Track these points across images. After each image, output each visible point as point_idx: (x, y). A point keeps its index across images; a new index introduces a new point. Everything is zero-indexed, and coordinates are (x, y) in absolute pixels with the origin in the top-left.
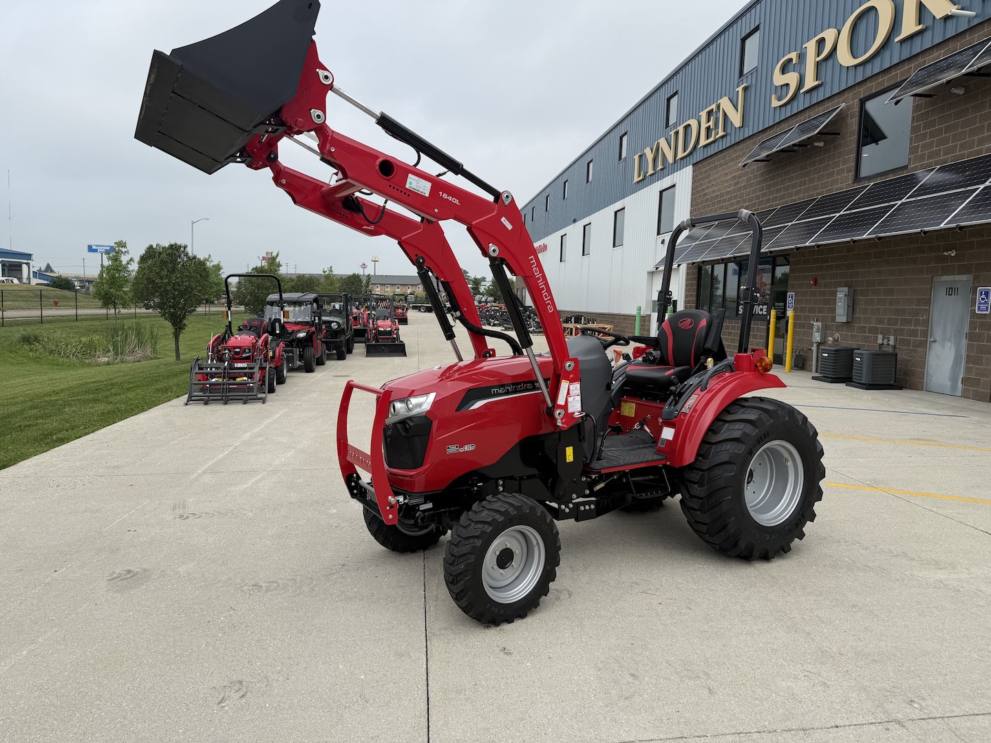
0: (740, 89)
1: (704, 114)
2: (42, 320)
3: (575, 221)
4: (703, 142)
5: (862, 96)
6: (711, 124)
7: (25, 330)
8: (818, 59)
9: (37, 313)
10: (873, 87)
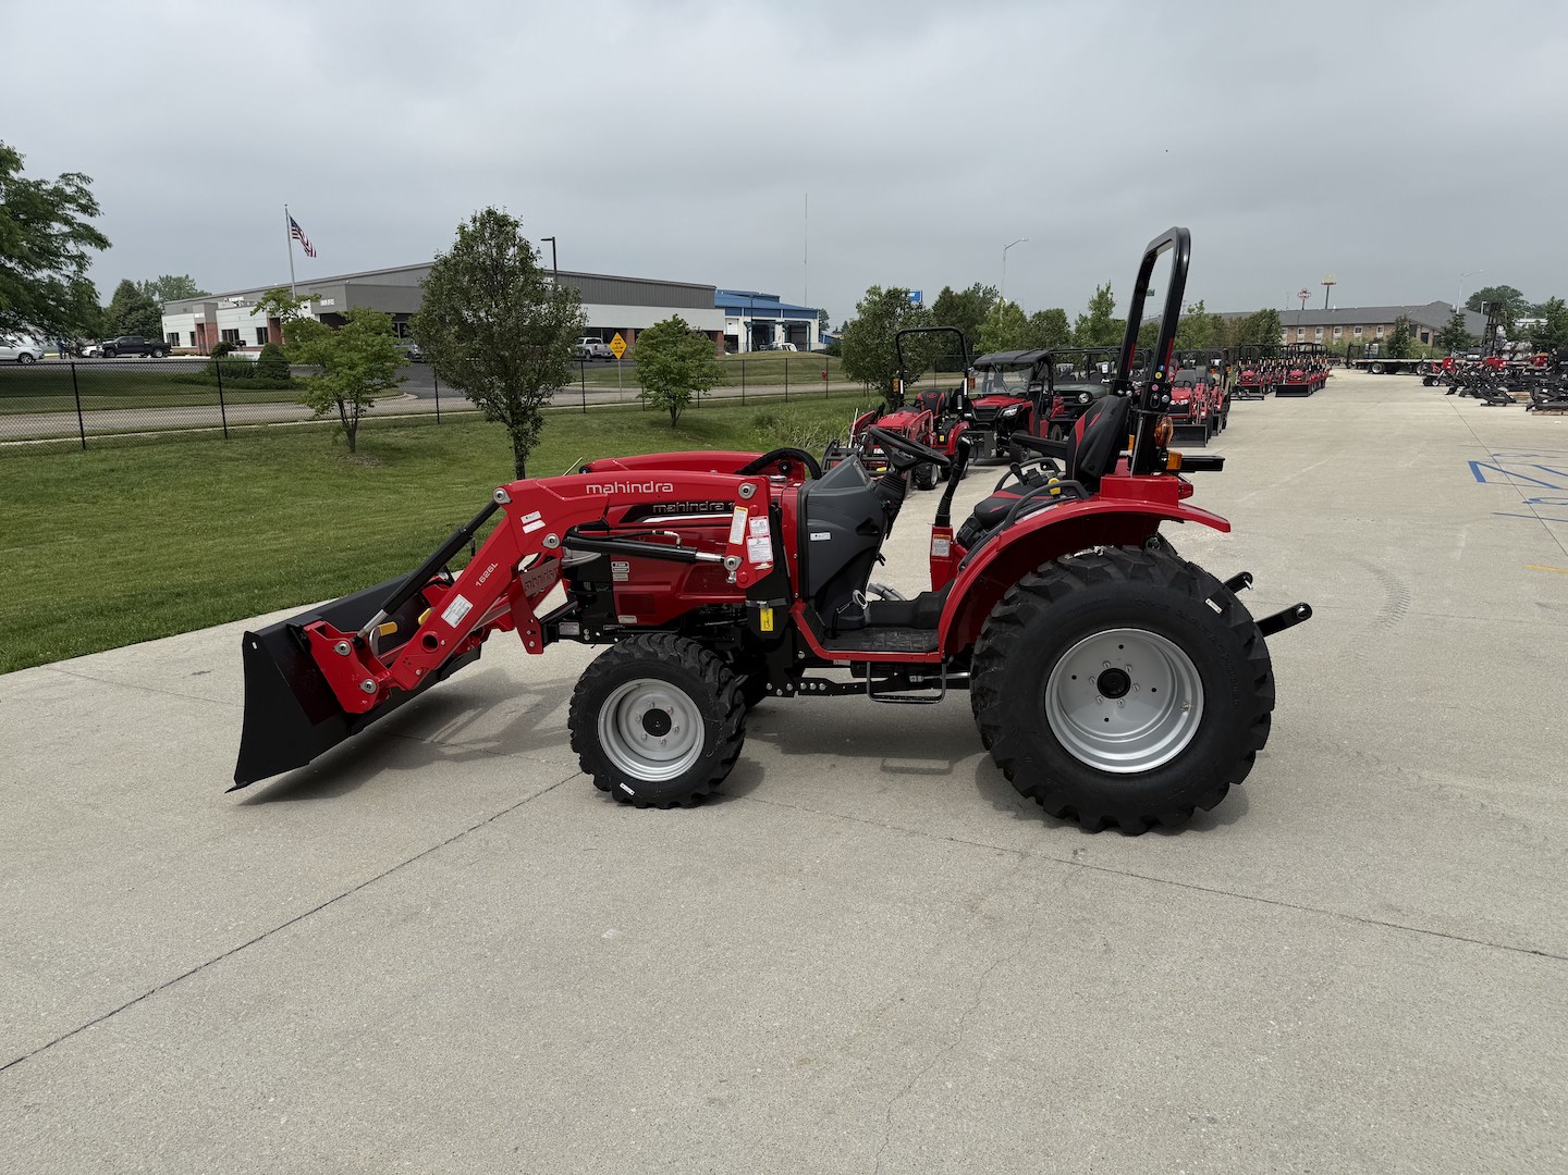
2: (787, 399)
7: (759, 411)
9: (781, 389)
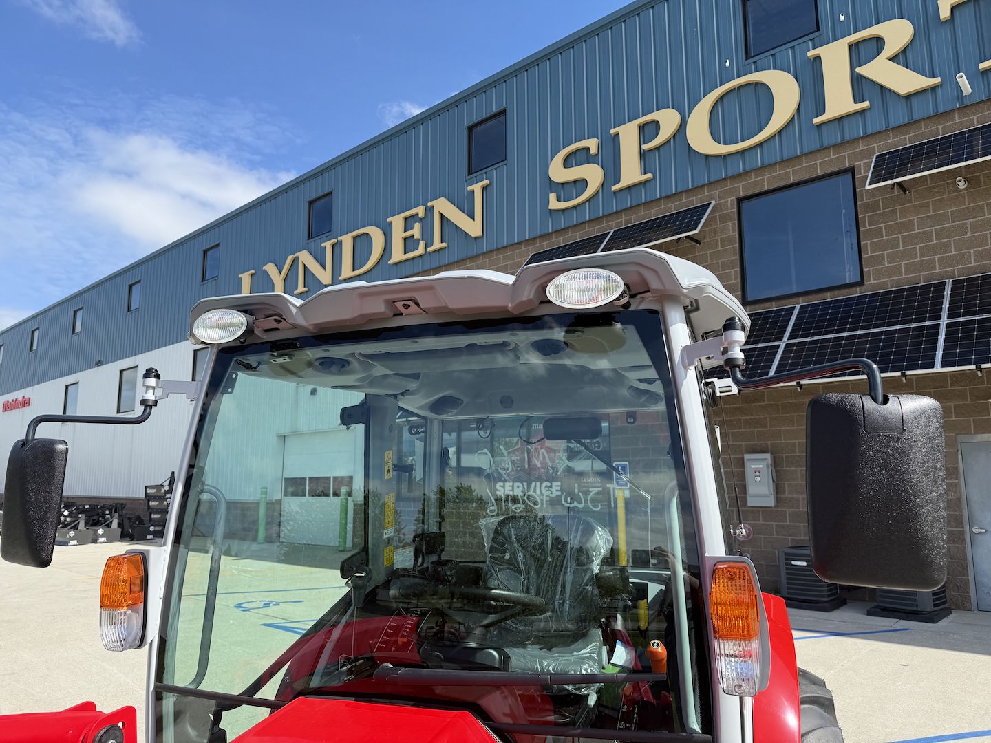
0: (477, 188)
1: (397, 222)
3: (99, 364)
4: (397, 254)
5: (742, 194)
6: (416, 231)
8: (645, 147)
10: (767, 181)
